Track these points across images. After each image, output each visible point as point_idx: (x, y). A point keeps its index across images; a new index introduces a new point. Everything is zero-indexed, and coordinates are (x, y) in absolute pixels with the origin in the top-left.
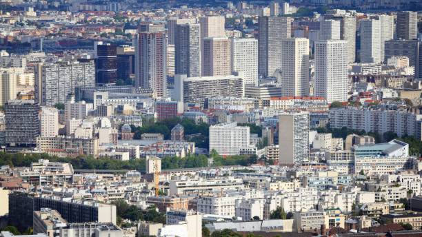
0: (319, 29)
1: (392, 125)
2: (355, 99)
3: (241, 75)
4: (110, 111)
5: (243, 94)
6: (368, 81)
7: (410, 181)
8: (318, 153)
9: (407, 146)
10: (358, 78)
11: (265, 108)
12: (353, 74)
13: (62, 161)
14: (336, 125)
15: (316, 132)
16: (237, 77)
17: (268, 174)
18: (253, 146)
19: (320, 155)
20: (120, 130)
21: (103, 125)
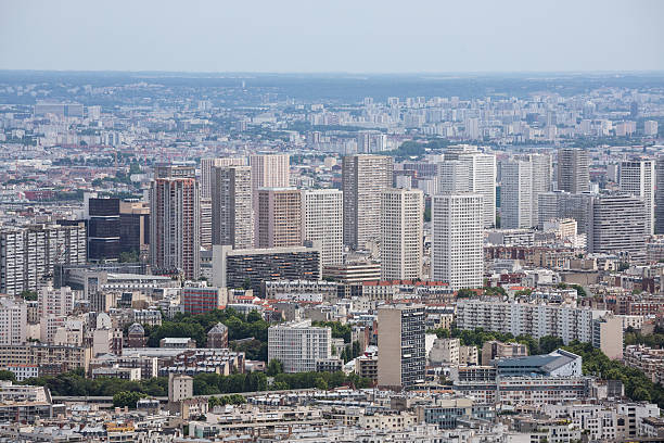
0: (435, 174)
1: (554, 326)
2: (494, 285)
3: (318, 247)
4: (110, 302)
5: (321, 276)
6: (514, 257)
7: (585, 415)
8: (439, 369)
9: (579, 360)
10: (498, 252)
11: (355, 298)
12: (489, 245)
13: (33, 382)
14: (467, 326)
15: (435, 336)
16: (310, 250)
17: (362, 403)
18: (337, 357)
19: (442, 372)
20: (126, 332)
21: (99, 326)
